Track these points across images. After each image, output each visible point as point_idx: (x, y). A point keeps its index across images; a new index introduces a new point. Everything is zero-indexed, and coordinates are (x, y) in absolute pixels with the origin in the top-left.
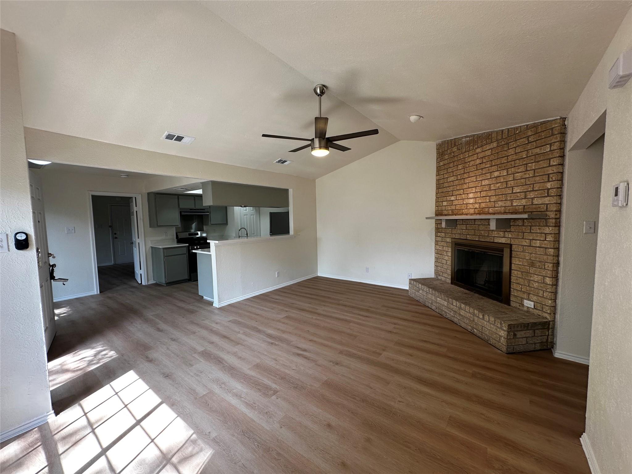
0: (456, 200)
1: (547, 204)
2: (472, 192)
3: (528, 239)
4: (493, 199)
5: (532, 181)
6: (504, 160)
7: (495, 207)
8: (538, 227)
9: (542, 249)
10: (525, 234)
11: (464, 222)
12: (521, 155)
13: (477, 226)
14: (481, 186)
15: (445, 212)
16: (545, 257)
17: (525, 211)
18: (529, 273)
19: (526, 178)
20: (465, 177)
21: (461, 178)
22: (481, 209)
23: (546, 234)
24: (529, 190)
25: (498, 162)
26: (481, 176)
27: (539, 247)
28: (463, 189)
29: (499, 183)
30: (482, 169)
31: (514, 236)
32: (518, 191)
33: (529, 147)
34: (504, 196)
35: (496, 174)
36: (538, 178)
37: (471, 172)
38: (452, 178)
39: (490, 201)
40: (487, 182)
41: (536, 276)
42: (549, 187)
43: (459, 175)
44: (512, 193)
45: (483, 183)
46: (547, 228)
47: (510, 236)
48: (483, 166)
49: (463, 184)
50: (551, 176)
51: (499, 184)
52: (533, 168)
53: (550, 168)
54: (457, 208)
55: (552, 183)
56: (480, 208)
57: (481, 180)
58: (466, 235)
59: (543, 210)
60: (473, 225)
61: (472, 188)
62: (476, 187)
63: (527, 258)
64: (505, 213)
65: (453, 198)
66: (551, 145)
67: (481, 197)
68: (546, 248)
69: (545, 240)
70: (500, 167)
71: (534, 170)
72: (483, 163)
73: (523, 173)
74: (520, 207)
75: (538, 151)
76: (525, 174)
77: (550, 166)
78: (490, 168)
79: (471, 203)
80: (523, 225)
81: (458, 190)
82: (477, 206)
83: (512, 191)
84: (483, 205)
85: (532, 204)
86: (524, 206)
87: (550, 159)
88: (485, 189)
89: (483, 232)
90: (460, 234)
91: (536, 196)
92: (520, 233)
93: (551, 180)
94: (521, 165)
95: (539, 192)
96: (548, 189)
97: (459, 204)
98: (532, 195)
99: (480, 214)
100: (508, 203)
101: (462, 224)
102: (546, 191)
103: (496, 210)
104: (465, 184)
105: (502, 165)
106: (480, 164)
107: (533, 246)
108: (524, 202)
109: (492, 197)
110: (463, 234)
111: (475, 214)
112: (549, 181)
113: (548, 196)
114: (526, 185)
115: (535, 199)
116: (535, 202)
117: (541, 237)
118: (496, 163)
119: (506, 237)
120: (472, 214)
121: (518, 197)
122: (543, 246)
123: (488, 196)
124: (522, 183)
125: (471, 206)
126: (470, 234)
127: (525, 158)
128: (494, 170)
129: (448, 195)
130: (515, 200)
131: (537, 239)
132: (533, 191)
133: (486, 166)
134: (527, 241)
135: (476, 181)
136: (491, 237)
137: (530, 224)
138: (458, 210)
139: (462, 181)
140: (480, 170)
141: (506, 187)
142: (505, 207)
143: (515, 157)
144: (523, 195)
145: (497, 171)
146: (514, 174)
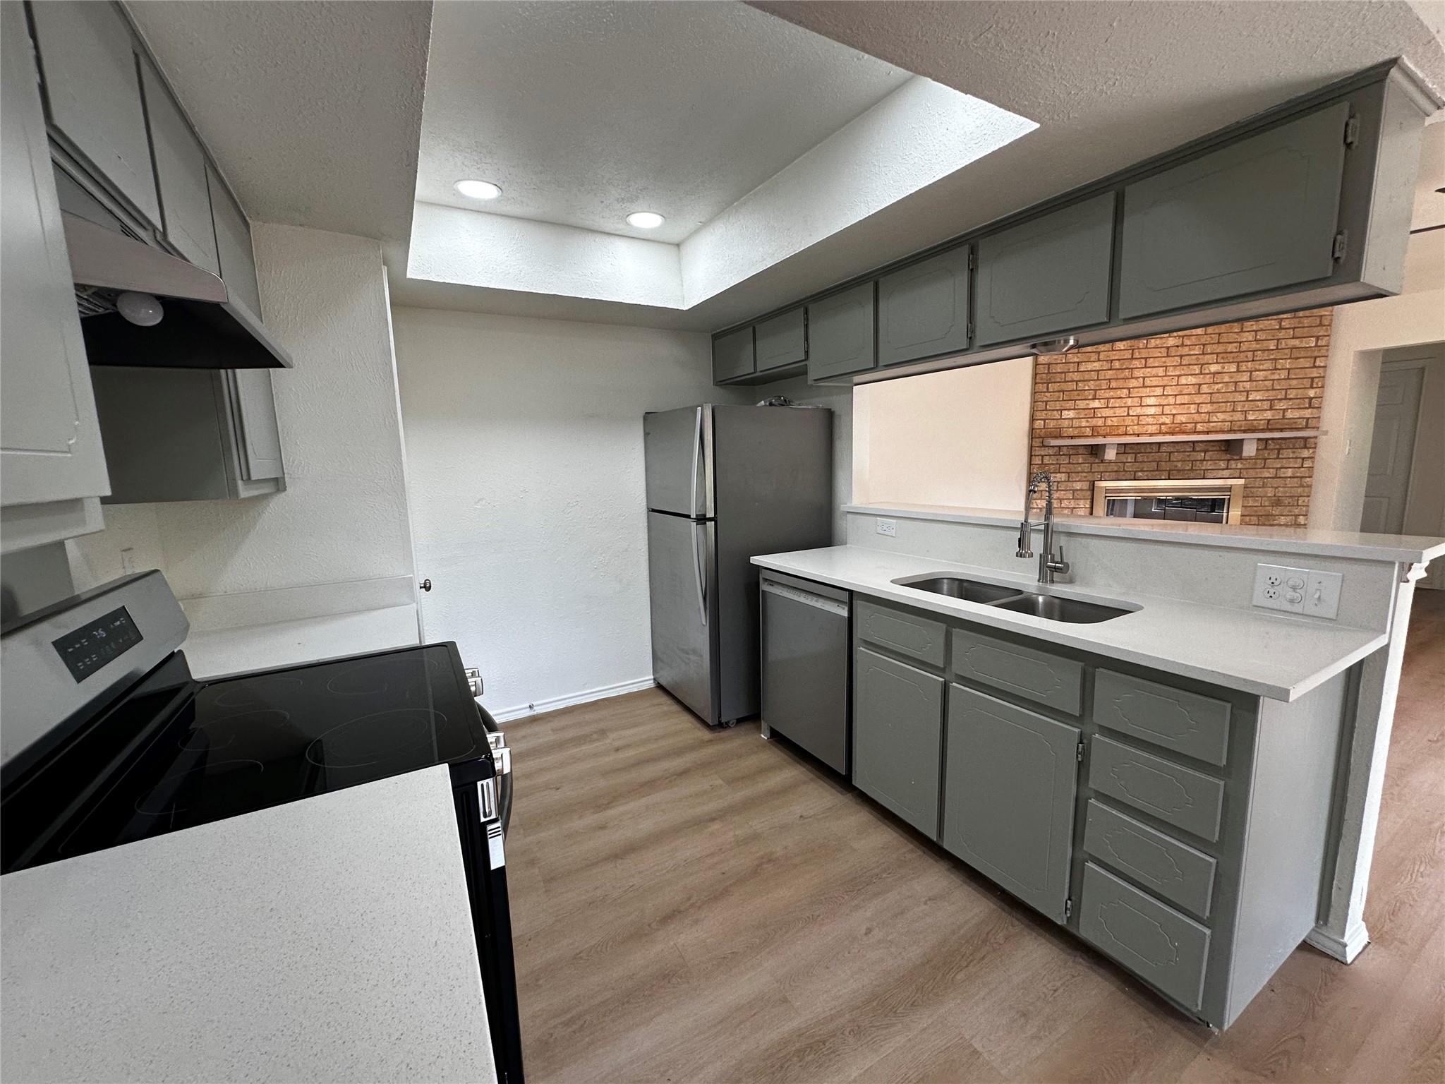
0: (1107, 407)
1: (1308, 419)
2: (1152, 394)
3: (1273, 468)
4: (1204, 409)
5: (1284, 384)
6: (1230, 348)
7: (1209, 422)
8: (1290, 450)
9: (1295, 480)
10: (1267, 461)
11: (1131, 448)
12: (1265, 345)
13: (1165, 454)
14: (1178, 385)
15: (1071, 432)
16: (1300, 490)
17: (1270, 427)
18: (1272, 515)
19: (1273, 380)
20: (1135, 366)
21: (1124, 367)
22: (1177, 425)
23: (1303, 459)
24: (1279, 397)
25: (1220, 349)
26: (1178, 368)
27: (1290, 477)
28: (1129, 389)
29: (1220, 383)
30: (1181, 356)
31: (1247, 466)
32: (1258, 398)
33: (1281, 334)
34: (1229, 404)
35: (1214, 368)
36: (1294, 382)
37: (1152, 359)
38: (1095, 364)
39: (1198, 412)
40: (1192, 380)
41: (1283, 518)
42: (1312, 396)
43: (1119, 360)
44: (1247, 401)
45: (1183, 380)
46: (1306, 450)
47: (1240, 466)
48: (1185, 351)
49: (1128, 378)
50: (1316, 380)
51: (1221, 385)
52: (1288, 367)
53: (1315, 369)
54: (1109, 422)
55: (1317, 390)
56: (1173, 423)
57: (1179, 376)
58: (1135, 472)
59: (1300, 426)
60: (1156, 452)
61: (1153, 388)
62: (1164, 386)
63: (1269, 495)
64: (1231, 431)
65: (1096, 404)
66: (1318, 338)
67: (1175, 404)
68: (1302, 477)
69: (1302, 467)
70: (1223, 358)
71: (1289, 369)
72: (1183, 345)
73: (1269, 372)
74: (1262, 422)
75: (1296, 343)
76: (1274, 373)
77: (1314, 367)
78: (1200, 357)
79: (1149, 414)
80: (1266, 448)
81: (1112, 389)
82: (1167, 420)
83: (1247, 397)
84: (1183, 419)
85: (1284, 418)
86: (1269, 420)
87: (1315, 358)
88: (1186, 391)
89: (1179, 465)
90: (1116, 471)
91: (1290, 407)
92: (1259, 461)
93: (1315, 386)
94: (1265, 360)
95: (1295, 401)
96: (1311, 399)
97: (1117, 415)
98: (1283, 405)
99: (1173, 434)
100: (1239, 416)
101: (1125, 453)
102: (1307, 400)
103: (1213, 427)
104: (1132, 378)
105: (1228, 355)
106: (1178, 346)
107: (1280, 478)
108: (1269, 415)
109: (1204, 405)
110: (1124, 471)
111: (1160, 433)
112: (1312, 387)
113: (1310, 407)
114: (1273, 390)
115: (1290, 410)
116: (1289, 414)
117: (1296, 463)
118: (1214, 349)
119: (1231, 469)
120: (1151, 435)
121: (1258, 407)
122: (1298, 475)
123: (1195, 403)
124: (1267, 386)
125: (1150, 420)
126: (1145, 469)
127: (1273, 350)
128: (1210, 362)
129: (1080, 398)
130: (1251, 412)
131: (1287, 466)
132: (1286, 399)
133: (1192, 353)
134: (1271, 470)
135: (1166, 376)
136: (1198, 472)
137: (1278, 447)
138: (1114, 427)
139: (1127, 373)
140: (1176, 358)
141: (1236, 391)
142: (1231, 422)
143: (1254, 346)
144: (1266, 405)
145: (1217, 363)
146: (1251, 372)
